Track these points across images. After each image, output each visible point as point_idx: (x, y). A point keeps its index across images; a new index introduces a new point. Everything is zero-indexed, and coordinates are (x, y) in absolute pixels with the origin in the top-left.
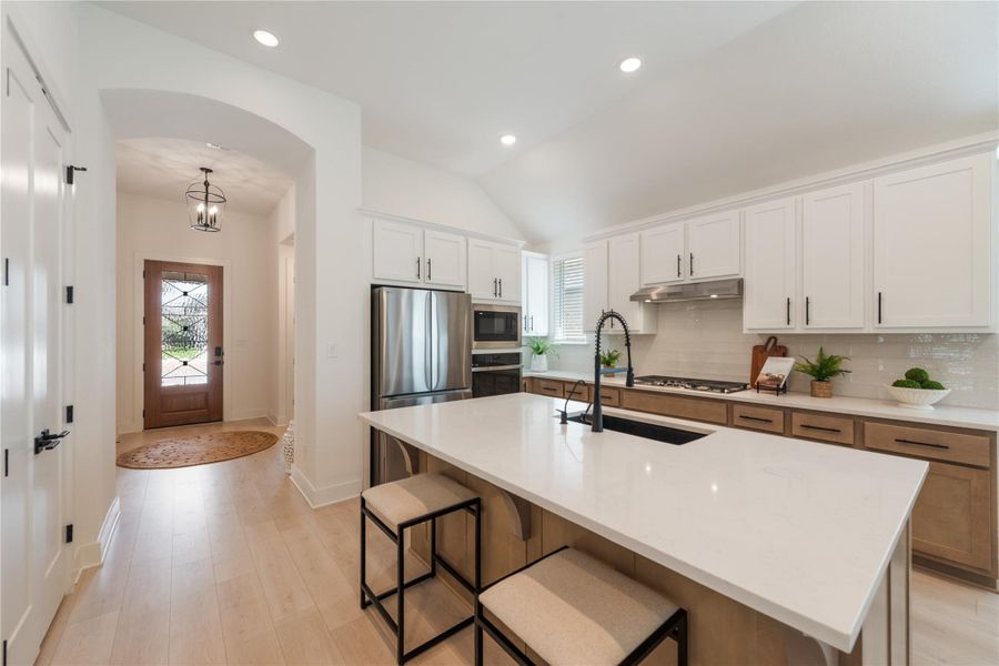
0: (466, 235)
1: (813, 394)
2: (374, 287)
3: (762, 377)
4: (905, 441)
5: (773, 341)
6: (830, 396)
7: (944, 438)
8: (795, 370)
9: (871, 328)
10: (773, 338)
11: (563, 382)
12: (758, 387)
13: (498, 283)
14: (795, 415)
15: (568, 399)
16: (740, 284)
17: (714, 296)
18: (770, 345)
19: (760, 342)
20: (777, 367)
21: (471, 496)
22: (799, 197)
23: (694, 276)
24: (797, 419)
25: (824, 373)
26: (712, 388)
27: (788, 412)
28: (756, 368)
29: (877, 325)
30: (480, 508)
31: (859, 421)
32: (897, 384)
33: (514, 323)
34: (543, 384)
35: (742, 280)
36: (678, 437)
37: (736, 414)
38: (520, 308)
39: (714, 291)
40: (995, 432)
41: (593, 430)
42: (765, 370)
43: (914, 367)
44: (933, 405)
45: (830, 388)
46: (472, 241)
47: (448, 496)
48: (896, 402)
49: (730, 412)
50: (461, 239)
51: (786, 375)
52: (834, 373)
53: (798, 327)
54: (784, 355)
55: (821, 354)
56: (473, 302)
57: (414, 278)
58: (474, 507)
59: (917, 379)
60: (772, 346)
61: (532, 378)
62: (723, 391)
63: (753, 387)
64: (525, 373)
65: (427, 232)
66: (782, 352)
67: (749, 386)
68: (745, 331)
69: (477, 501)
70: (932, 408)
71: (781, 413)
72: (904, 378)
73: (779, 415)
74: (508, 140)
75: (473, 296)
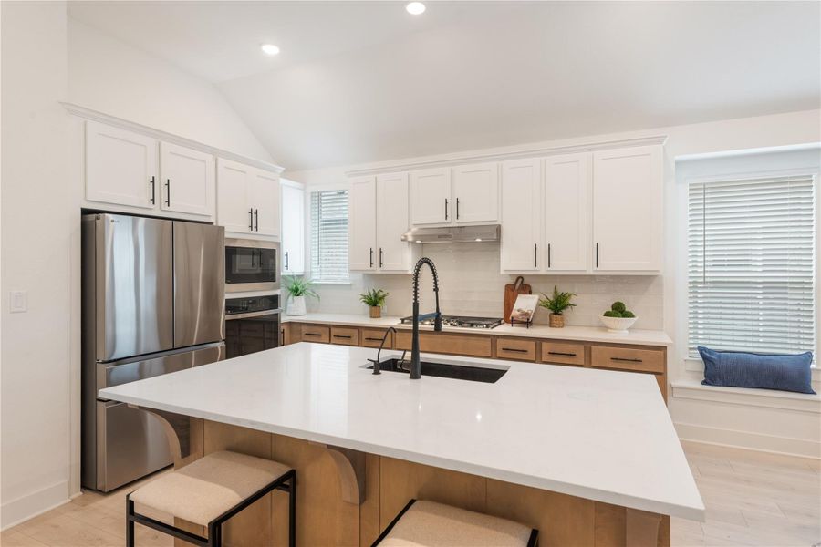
0: (216, 153)
1: (551, 325)
2: (85, 212)
3: (515, 313)
4: (616, 359)
5: (520, 280)
6: (562, 326)
7: (639, 354)
8: (539, 305)
9: (591, 270)
10: (520, 278)
11: (329, 326)
12: (513, 322)
13: (253, 214)
14: (544, 344)
15: (381, 348)
16: (498, 229)
17: (479, 240)
18: (518, 285)
19: (511, 281)
20: (525, 303)
21: (285, 470)
22: (543, 158)
23: (460, 220)
24: (546, 347)
25: (558, 306)
26: (472, 325)
27: (539, 341)
28: (509, 305)
29: (595, 268)
30: (294, 483)
31: (588, 345)
32: (607, 314)
33: (271, 261)
34: (305, 329)
35: (500, 226)
36: (492, 376)
37: (499, 347)
38: (278, 244)
39: (478, 236)
40: (666, 347)
41: (411, 377)
42: (516, 307)
43: (616, 301)
44: (628, 329)
45: (562, 319)
46: (223, 162)
47: (259, 475)
48: (605, 328)
49: (494, 346)
50: (209, 158)
51: (533, 309)
52: (565, 307)
53: (542, 270)
54: (530, 293)
55: (556, 292)
56: (227, 235)
57: (147, 203)
58: (286, 483)
59: (619, 310)
60: (519, 286)
61: (290, 323)
62: (487, 327)
63: (507, 321)
64: (284, 319)
65: (164, 144)
66: (527, 290)
67: (502, 321)
68: (502, 272)
69: (292, 475)
70: (627, 332)
71: (533, 343)
72: (611, 310)
73: (532, 346)
74: (271, 50)
75: (226, 230)
